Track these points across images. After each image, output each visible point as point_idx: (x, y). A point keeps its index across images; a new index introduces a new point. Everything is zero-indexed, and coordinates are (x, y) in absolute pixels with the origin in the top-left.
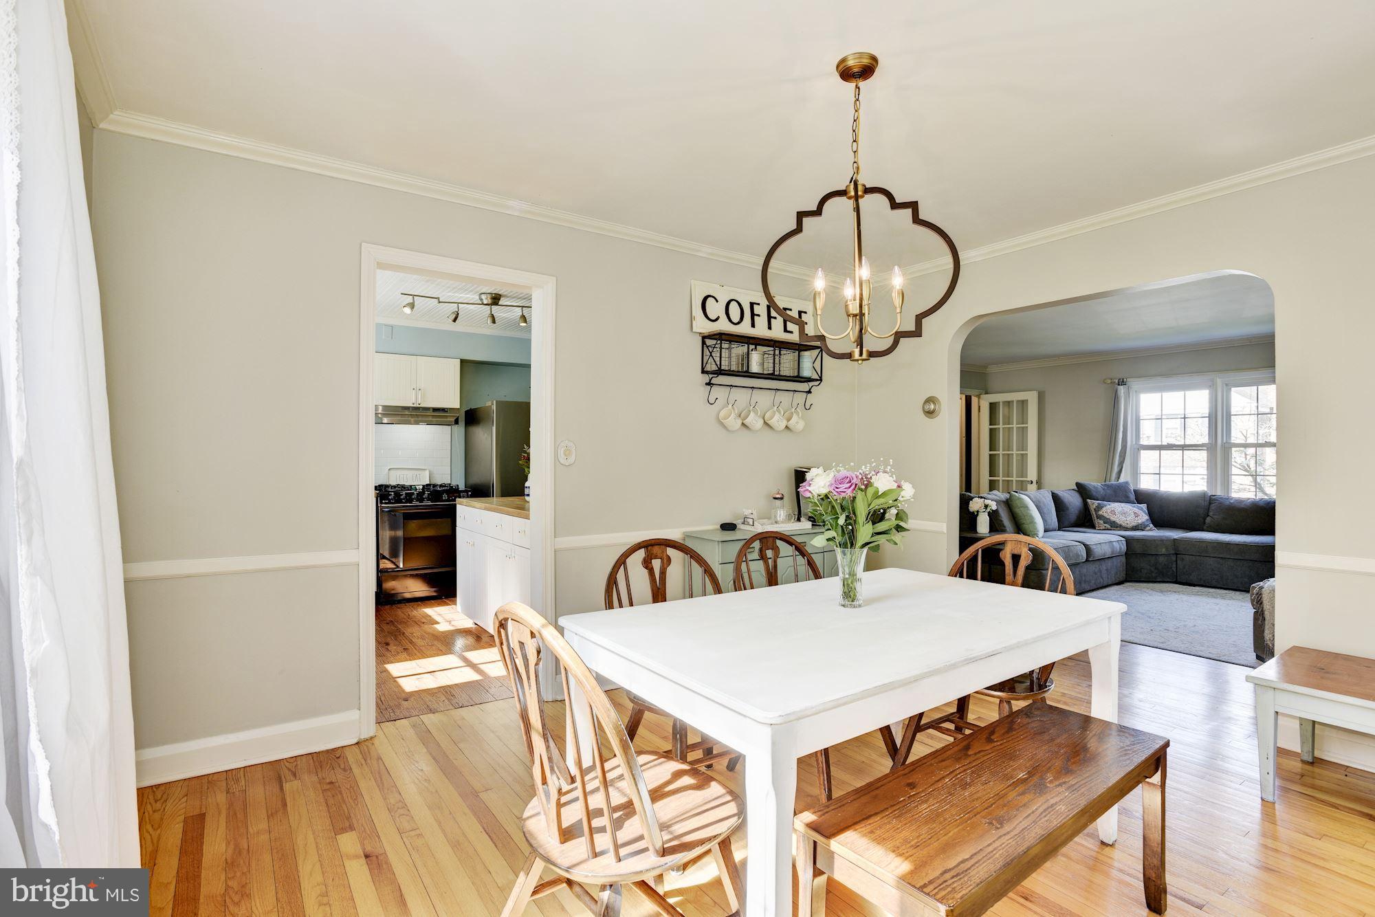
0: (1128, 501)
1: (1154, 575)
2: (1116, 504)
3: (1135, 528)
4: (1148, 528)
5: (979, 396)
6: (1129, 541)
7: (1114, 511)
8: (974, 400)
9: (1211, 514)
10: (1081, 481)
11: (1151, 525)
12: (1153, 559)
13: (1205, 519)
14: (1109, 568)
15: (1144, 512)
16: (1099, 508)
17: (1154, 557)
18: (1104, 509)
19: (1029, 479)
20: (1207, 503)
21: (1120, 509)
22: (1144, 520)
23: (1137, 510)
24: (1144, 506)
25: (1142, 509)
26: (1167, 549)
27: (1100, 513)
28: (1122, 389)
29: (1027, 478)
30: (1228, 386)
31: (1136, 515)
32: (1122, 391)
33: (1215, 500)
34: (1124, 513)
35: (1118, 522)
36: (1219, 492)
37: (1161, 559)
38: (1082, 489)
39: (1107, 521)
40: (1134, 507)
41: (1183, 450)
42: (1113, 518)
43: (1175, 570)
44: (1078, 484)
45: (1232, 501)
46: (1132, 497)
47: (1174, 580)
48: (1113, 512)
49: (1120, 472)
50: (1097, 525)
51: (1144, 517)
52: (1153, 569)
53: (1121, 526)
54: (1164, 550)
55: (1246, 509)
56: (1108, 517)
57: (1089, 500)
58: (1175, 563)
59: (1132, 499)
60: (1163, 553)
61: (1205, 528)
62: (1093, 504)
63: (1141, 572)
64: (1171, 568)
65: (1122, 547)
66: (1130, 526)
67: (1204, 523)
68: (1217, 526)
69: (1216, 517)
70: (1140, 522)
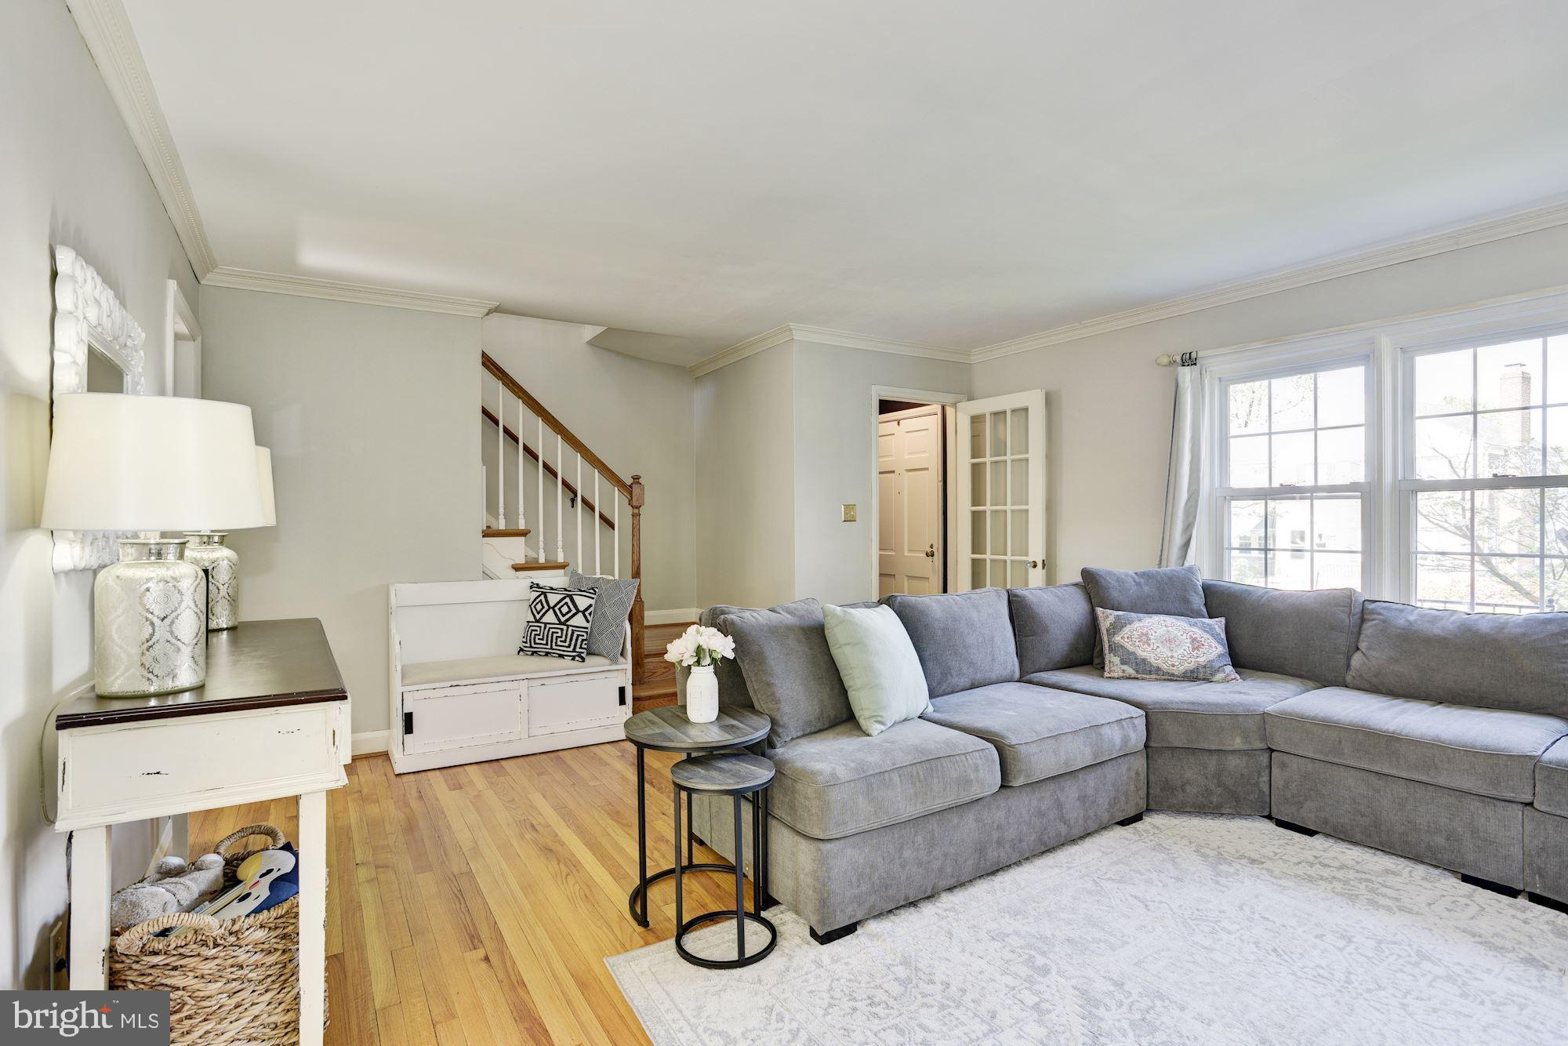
0: (1184, 611)
1: (1215, 799)
2: (1156, 618)
3: (1193, 676)
4: (1219, 676)
5: (954, 405)
6: (1152, 716)
7: (1147, 634)
8: (950, 411)
9: (1363, 645)
10: (1093, 565)
11: (1229, 669)
12: (1212, 763)
13: (1349, 659)
14: (1090, 792)
15: (1215, 636)
16: (1117, 627)
17: (1215, 757)
18: (1127, 629)
19: (1030, 559)
20: (1356, 619)
21: (1161, 631)
22: (1212, 657)
23: (1198, 632)
24: (1218, 624)
25: (1210, 631)
26: (1246, 737)
27: (1117, 638)
28: (1186, 374)
29: (1027, 555)
30: (1407, 353)
31: (1196, 644)
32: (1188, 378)
33: (1372, 612)
34: (1169, 641)
35: (1153, 661)
36: (1386, 593)
37: (1233, 762)
38: (1092, 585)
39: (1128, 658)
40: (1195, 625)
41: (1312, 498)
42: (1143, 652)
43: (1266, 789)
44: (1086, 573)
45: (1412, 618)
46: (1198, 601)
47: (1266, 814)
48: (1145, 638)
49: (1186, 545)
50: (1107, 668)
51: (1214, 649)
52: (1212, 786)
53: (1158, 669)
54: (1238, 740)
55: (1445, 639)
56: (1131, 649)
57: (1099, 610)
58: (1267, 771)
59: (1195, 607)
60: (1236, 747)
61: (1349, 678)
62: (1107, 617)
63: (1183, 791)
64: (1257, 783)
65: (1133, 735)
66: (1179, 670)
67: (1348, 666)
68: (1376, 676)
69: (1374, 653)
70: (1202, 660)
